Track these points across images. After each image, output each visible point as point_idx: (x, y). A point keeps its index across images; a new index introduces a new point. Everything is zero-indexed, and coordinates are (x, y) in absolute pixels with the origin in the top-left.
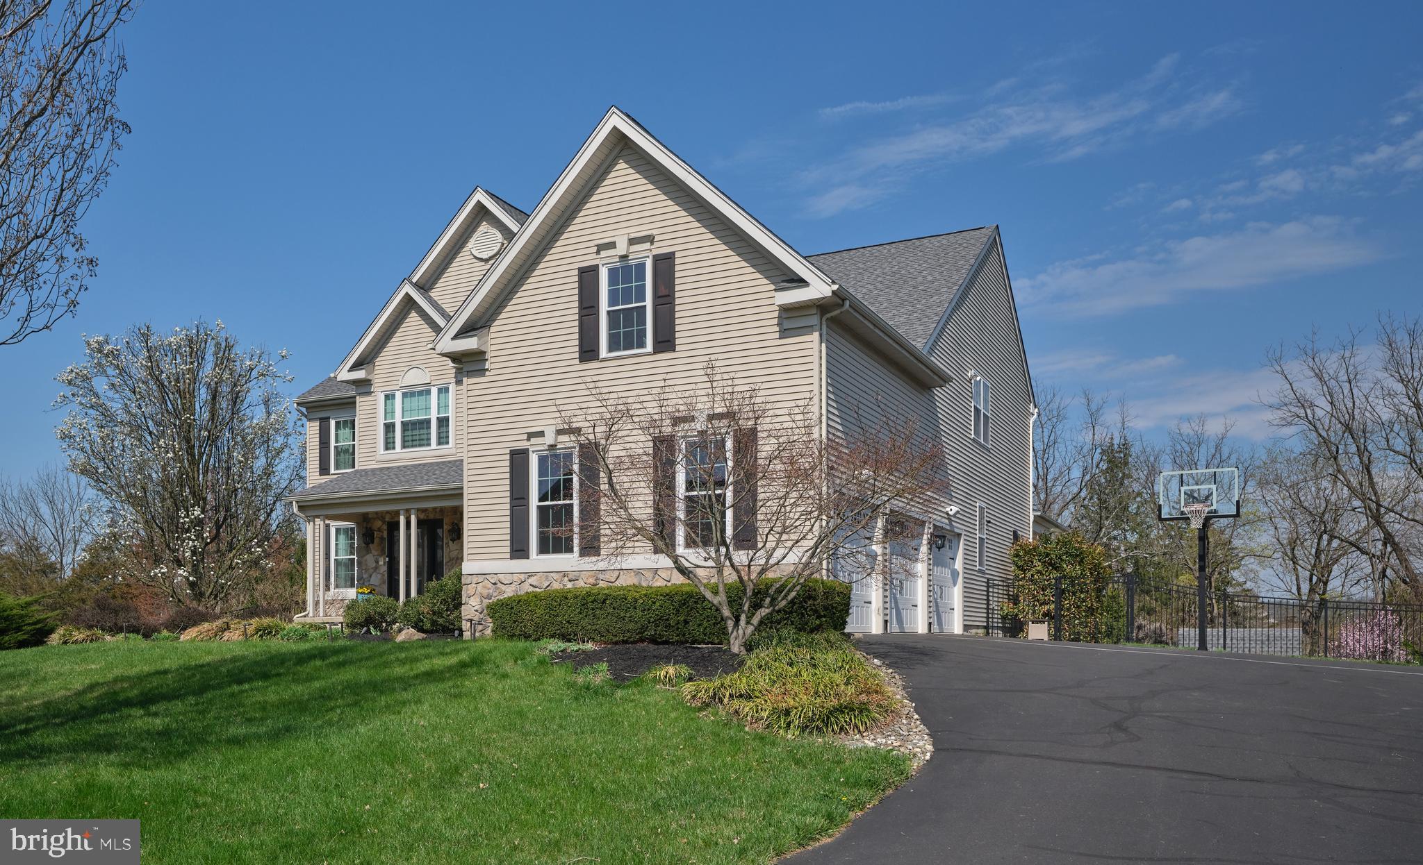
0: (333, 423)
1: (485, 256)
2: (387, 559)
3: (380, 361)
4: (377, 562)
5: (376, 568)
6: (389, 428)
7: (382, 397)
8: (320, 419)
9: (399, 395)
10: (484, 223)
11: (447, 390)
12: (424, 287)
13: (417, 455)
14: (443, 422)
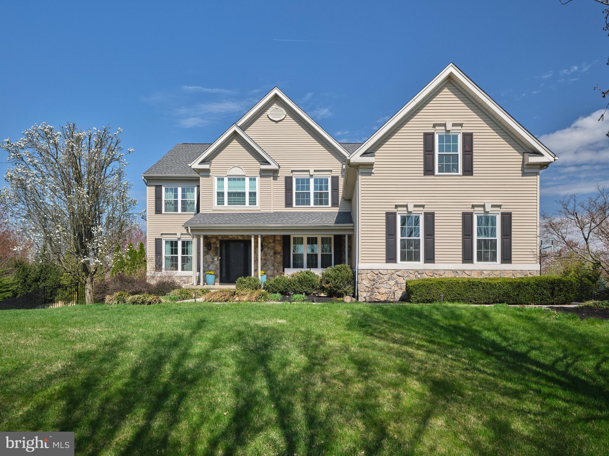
0: (163, 189)
1: (277, 119)
2: (220, 258)
3: (214, 161)
4: (213, 259)
5: (212, 262)
6: (220, 194)
7: (216, 179)
8: (156, 186)
9: (226, 179)
10: (275, 104)
11: (255, 179)
12: (244, 128)
13: (237, 208)
14: (253, 195)
